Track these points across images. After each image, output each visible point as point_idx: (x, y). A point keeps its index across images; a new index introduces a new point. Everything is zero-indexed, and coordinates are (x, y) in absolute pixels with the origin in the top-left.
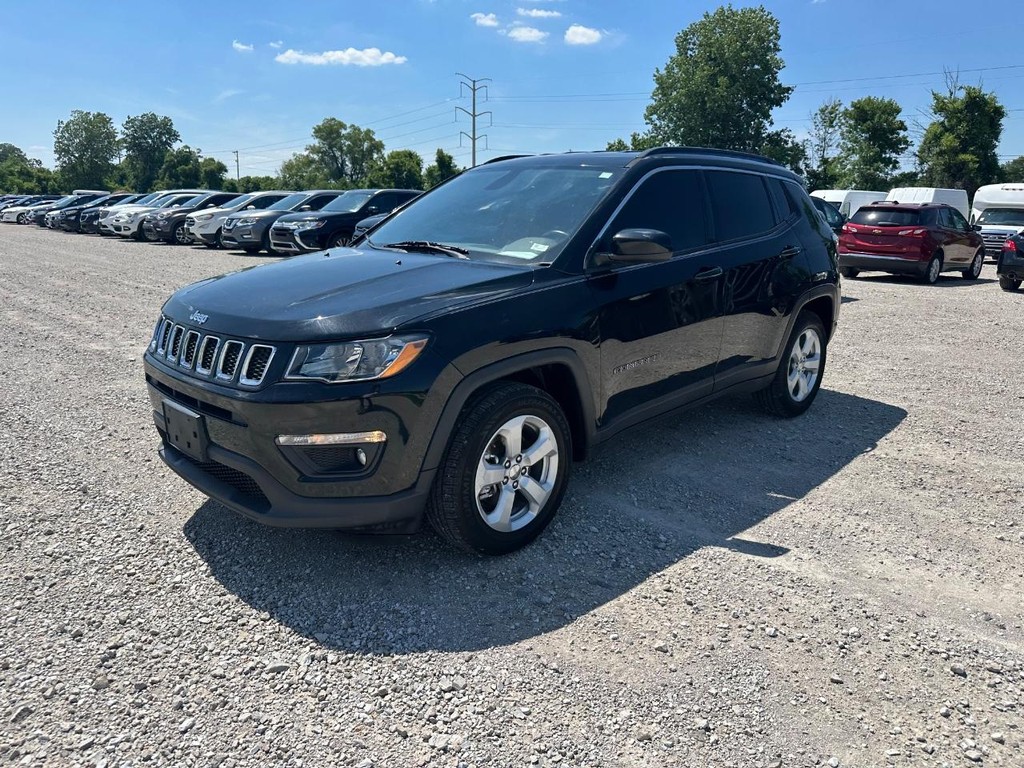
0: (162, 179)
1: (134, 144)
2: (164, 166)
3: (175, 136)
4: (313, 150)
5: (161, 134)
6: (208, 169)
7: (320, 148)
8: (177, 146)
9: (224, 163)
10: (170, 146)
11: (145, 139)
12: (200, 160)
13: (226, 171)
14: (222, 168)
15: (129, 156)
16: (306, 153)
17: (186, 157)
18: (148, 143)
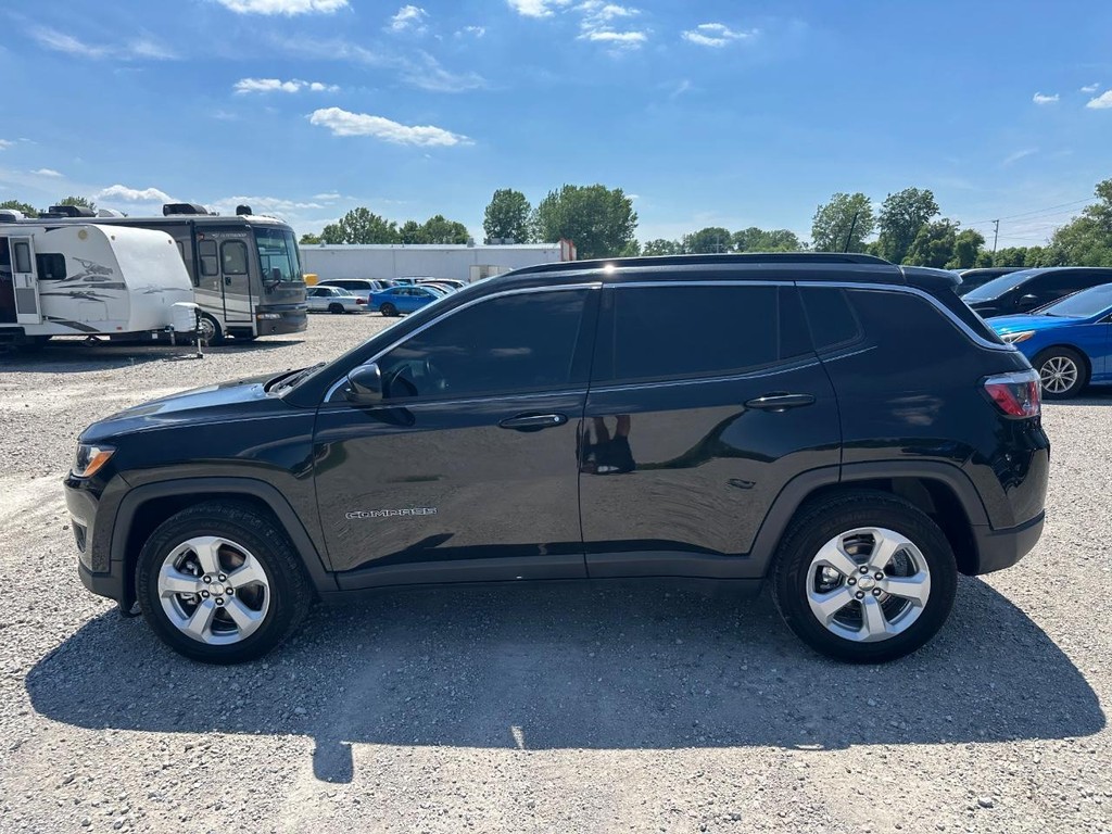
0: (912, 256)
1: (891, 221)
2: (916, 242)
3: (933, 209)
4: (1096, 211)
5: (919, 208)
6: (963, 241)
7: (1103, 208)
8: (934, 220)
9: (982, 234)
10: (927, 220)
11: (903, 214)
12: (957, 233)
13: (983, 242)
14: (978, 240)
15: (883, 234)
16: (1085, 215)
17: (942, 231)
18: (904, 219)
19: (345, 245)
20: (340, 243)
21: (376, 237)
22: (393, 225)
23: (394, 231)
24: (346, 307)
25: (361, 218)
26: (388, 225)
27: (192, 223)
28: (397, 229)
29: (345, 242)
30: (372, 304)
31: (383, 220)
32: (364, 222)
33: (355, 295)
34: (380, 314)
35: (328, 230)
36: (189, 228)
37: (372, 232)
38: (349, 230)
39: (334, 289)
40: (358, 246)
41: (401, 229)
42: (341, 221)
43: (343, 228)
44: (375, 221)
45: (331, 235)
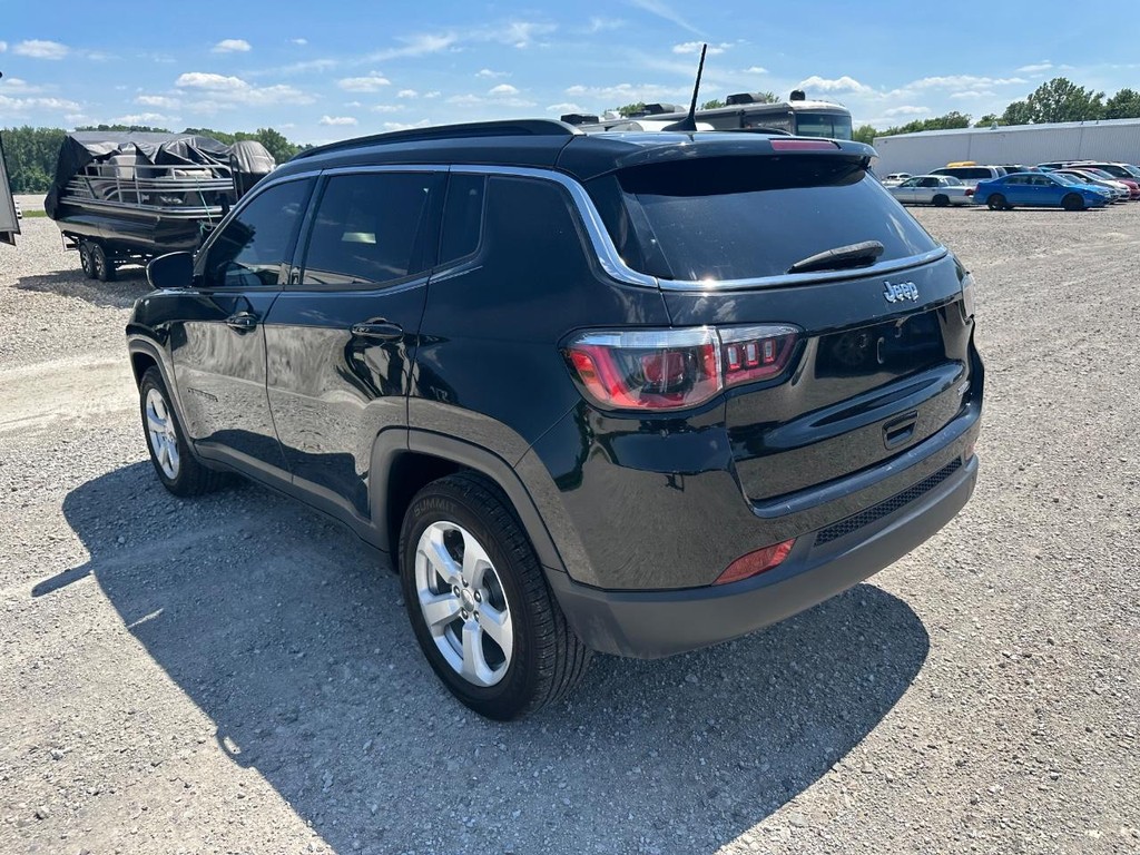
19: (1031, 125)
20: (1024, 123)
21: (1071, 113)
22: (1101, 96)
23: (1099, 104)
24: (953, 198)
25: (1056, 91)
26: (1093, 97)
27: (743, 112)
28: (1104, 102)
29: (1031, 122)
30: (980, 196)
31: (1086, 91)
32: (1060, 95)
33: (969, 185)
34: (987, 207)
35: (1012, 108)
36: (738, 119)
37: (1067, 107)
38: (1038, 107)
39: (942, 178)
40: (1046, 126)
41: (1109, 100)
42: (1030, 97)
43: (1031, 103)
44: (1077, 94)
45: (1015, 115)
